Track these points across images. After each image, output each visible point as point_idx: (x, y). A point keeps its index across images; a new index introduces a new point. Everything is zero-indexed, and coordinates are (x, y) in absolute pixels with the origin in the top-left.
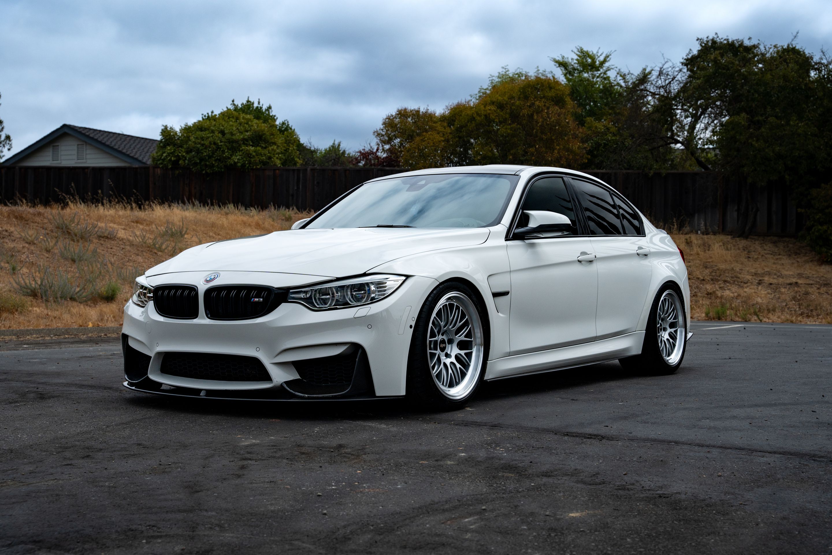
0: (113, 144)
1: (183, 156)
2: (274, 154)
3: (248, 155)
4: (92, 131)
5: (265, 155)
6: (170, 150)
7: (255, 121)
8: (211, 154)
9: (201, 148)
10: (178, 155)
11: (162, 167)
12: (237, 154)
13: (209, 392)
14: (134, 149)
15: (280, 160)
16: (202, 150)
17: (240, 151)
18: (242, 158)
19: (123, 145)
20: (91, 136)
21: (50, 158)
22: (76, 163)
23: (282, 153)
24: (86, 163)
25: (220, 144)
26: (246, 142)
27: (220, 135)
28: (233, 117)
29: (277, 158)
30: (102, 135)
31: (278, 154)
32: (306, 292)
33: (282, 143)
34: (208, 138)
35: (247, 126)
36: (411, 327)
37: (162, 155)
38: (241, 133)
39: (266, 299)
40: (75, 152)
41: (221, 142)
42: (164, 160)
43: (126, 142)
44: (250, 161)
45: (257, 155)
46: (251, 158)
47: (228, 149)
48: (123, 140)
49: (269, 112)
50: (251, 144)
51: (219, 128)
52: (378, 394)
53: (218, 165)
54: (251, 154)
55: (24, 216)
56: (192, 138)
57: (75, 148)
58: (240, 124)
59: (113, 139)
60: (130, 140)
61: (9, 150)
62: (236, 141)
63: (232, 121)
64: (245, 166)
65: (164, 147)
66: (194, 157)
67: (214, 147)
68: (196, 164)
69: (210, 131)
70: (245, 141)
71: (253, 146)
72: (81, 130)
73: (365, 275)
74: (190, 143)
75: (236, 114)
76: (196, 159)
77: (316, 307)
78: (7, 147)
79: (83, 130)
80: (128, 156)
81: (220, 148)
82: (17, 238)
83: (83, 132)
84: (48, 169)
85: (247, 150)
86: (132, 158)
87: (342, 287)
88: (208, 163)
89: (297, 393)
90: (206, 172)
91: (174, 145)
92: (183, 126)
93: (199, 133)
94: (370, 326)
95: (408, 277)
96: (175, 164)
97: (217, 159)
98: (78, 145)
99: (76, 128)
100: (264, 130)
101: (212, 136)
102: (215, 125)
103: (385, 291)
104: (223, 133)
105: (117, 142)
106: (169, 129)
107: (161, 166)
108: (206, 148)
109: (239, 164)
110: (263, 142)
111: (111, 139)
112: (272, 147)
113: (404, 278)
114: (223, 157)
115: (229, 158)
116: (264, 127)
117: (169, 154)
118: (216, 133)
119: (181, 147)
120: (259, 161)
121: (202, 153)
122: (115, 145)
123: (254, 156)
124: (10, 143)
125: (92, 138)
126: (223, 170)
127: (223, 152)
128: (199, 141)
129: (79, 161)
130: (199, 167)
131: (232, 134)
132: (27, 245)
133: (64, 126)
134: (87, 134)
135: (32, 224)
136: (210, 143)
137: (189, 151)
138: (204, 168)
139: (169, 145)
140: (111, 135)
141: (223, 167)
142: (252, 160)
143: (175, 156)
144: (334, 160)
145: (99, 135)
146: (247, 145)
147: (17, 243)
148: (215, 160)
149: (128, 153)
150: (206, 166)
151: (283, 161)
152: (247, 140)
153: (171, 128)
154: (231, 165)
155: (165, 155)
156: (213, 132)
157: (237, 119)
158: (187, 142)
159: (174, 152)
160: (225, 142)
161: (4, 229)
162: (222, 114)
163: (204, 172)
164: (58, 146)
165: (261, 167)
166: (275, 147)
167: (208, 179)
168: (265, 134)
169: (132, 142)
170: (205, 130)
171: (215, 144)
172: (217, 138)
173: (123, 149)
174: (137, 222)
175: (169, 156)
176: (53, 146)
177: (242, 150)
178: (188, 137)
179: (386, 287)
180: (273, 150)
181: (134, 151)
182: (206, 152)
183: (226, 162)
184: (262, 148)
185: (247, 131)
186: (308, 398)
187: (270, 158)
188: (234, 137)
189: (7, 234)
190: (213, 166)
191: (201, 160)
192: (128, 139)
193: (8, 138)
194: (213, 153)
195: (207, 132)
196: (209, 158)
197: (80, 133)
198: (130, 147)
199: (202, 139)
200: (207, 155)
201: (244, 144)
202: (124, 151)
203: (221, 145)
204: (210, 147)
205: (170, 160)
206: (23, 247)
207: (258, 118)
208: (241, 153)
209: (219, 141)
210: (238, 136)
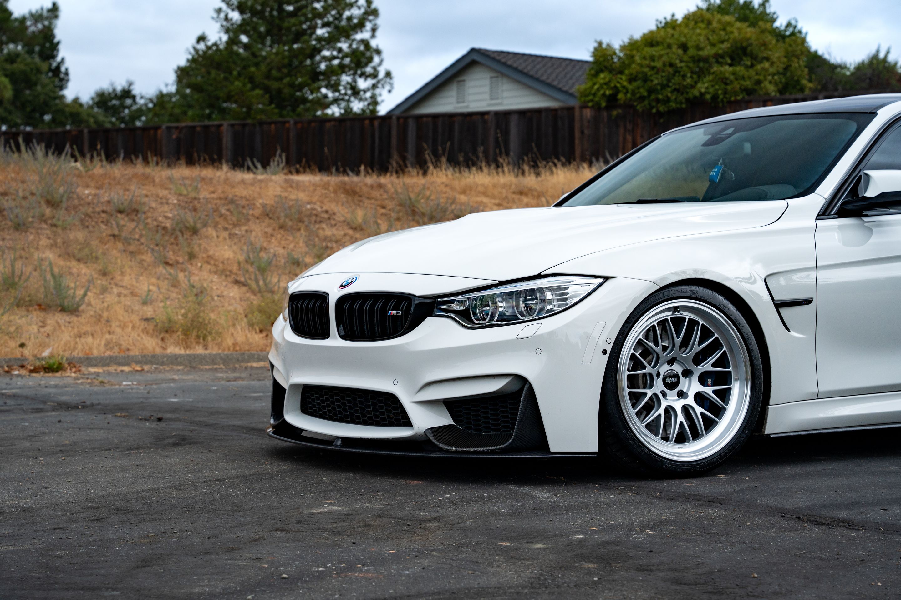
0: (540, 73)
1: (624, 87)
2: (765, 76)
3: (725, 81)
4: (511, 56)
5: (750, 78)
6: (604, 78)
7: (738, 24)
8: (665, 82)
9: (649, 73)
10: (615, 87)
11: (592, 107)
12: (705, 80)
13: (346, 441)
14: (571, 78)
15: (776, 84)
16: (651, 75)
17: (709, 73)
18: (713, 86)
19: (554, 75)
20: (509, 63)
21: (453, 100)
22: (489, 105)
23: (778, 73)
24: (501, 104)
25: (679, 65)
26: (720, 60)
27: (680, 52)
28: (702, 21)
29: (770, 82)
30: (525, 61)
31: (773, 75)
32: (461, 302)
33: (779, 58)
34: (661, 56)
35: (722, 33)
36: (605, 352)
37: (592, 87)
38: (713, 45)
39: (406, 312)
40: (487, 89)
41: (681, 61)
42: (594, 95)
43: (560, 69)
44: (726, 89)
45: (736, 79)
46: (726, 84)
47: (692, 72)
48: (555, 66)
49: (765, 8)
50: (729, 61)
51: (678, 40)
52: (552, 450)
53: (676, 99)
54: (727, 79)
55: (358, 189)
56: (637, 59)
57: (487, 82)
58: (713, 31)
59: (541, 65)
60: (567, 65)
61: (390, 91)
62: (705, 60)
63: (700, 28)
64: (718, 97)
65: (596, 74)
66: (638, 88)
67: (671, 70)
68: (642, 98)
69: (665, 45)
70: (719, 58)
71: (731, 65)
72: (495, 55)
73: (539, 276)
74: (633, 66)
75: (708, 16)
76: (642, 90)
77: (474, 323)
78: (388, 87)
79: (499, 55)
80: (560, 90)
81: (680, 72)
82: (340, 222)
83: (498, 58)
84: (451, 116)
85: (721, 73)
86: (566, 93)
87: (510, 294)
88: (660, 97)
89: (441, 445)
90: (658, 111)
91: (611, 71)
92: (626, 41)
93: (649, 51)
94: (538, 351)
95: (606, 279)
96: (612, 100)
97: (675, 89)
98: (492, 78)
99: (488, 53)
100: (748, 39)
101: (667, 54)
102: (673, 35)
103: (567, 299)
104: (684, 47)
105: (546, 71)
106: (604, 46)
107: (590, 104)
108: (657, 73)
109: (708, 97)
110: (749, 58)
111: (538, 67)
112: (762, 65)
113: (600, 280)
114: (683, 85)
115: (693, 87)
116: (749, 32)
117: (601, 87)
118: (674, 48)
119: (621, 72)
120: (740, 88)
121: (652, 81)
122: (542, 75)
123: (732, 82)
124: (391, 81)
125: (510, 67)
126: (684, 106)
127: (684, 76)
128: (647, 62)
129: (493, 102)
130: (646, 102)
131: (698, 48)
132: (350, 232)
133: (473, 50)
134: (503, 60)
135: (367, 201)
136: (664, 65)
137: (631, 80)
138: (654, 104)
139: (602, 71)
140: (539, 59)
141: (684, 101)
142: (729, 88)
143: (612, 88)
144: (870, 79)
145: (521, 61)
146: (721, 64)
147: (337, 229)
148: (672, 92)
149: (560, 86)
150: (658, 101)
151: (780, 86)
152: (722, 57)
153: (608, 45)
154: (695, 97)
155: (596, 87)
156: (669, 46)
157: (709, 23)
158: (629, 65)
159: (610, 81)
160: (686, 62)
161: (325, 208)
162: (687, 18)
163: (654, 111)
164: (464, 81)
165: (744, 97)
166: (766, 65)
167: (662, 120)
168: (751, 45)
169: (569, 68)
170: (658, 44)
171: (671, 65)
172: (674, 57)
173: (554, 80)
174: (521, 193)
175: (602, 88)
176: (459, 81)
177: (714, 73)
178: (632, 57)
179: (567, 293)
180: (763, 69)
181: (571, 82)
182: (657, 78)
183: (687, 93)
184: (747, 67)
185: (722, 42)
186: (456, 452)
187: (759, 82)
188: (701, 53)
189: (326, 216)
190: (668, 100)
191: (651, 91)
192: (564, 64)
193: (388, 74)
194: (669, 80)
195: (660, 48)
196: (662, 89)
197: (493, 59)
198: (565, 76)
199: (652, 58)
200: (658, 84)
201: (718, 62)
202: (555, 83)
203: (681, 67)
204: (663, 71)
205: (604, 95)
206: (345, 235)
207: (743, 19)
208: (711, 77)
209: (678, 61)
210: (708, 51)
